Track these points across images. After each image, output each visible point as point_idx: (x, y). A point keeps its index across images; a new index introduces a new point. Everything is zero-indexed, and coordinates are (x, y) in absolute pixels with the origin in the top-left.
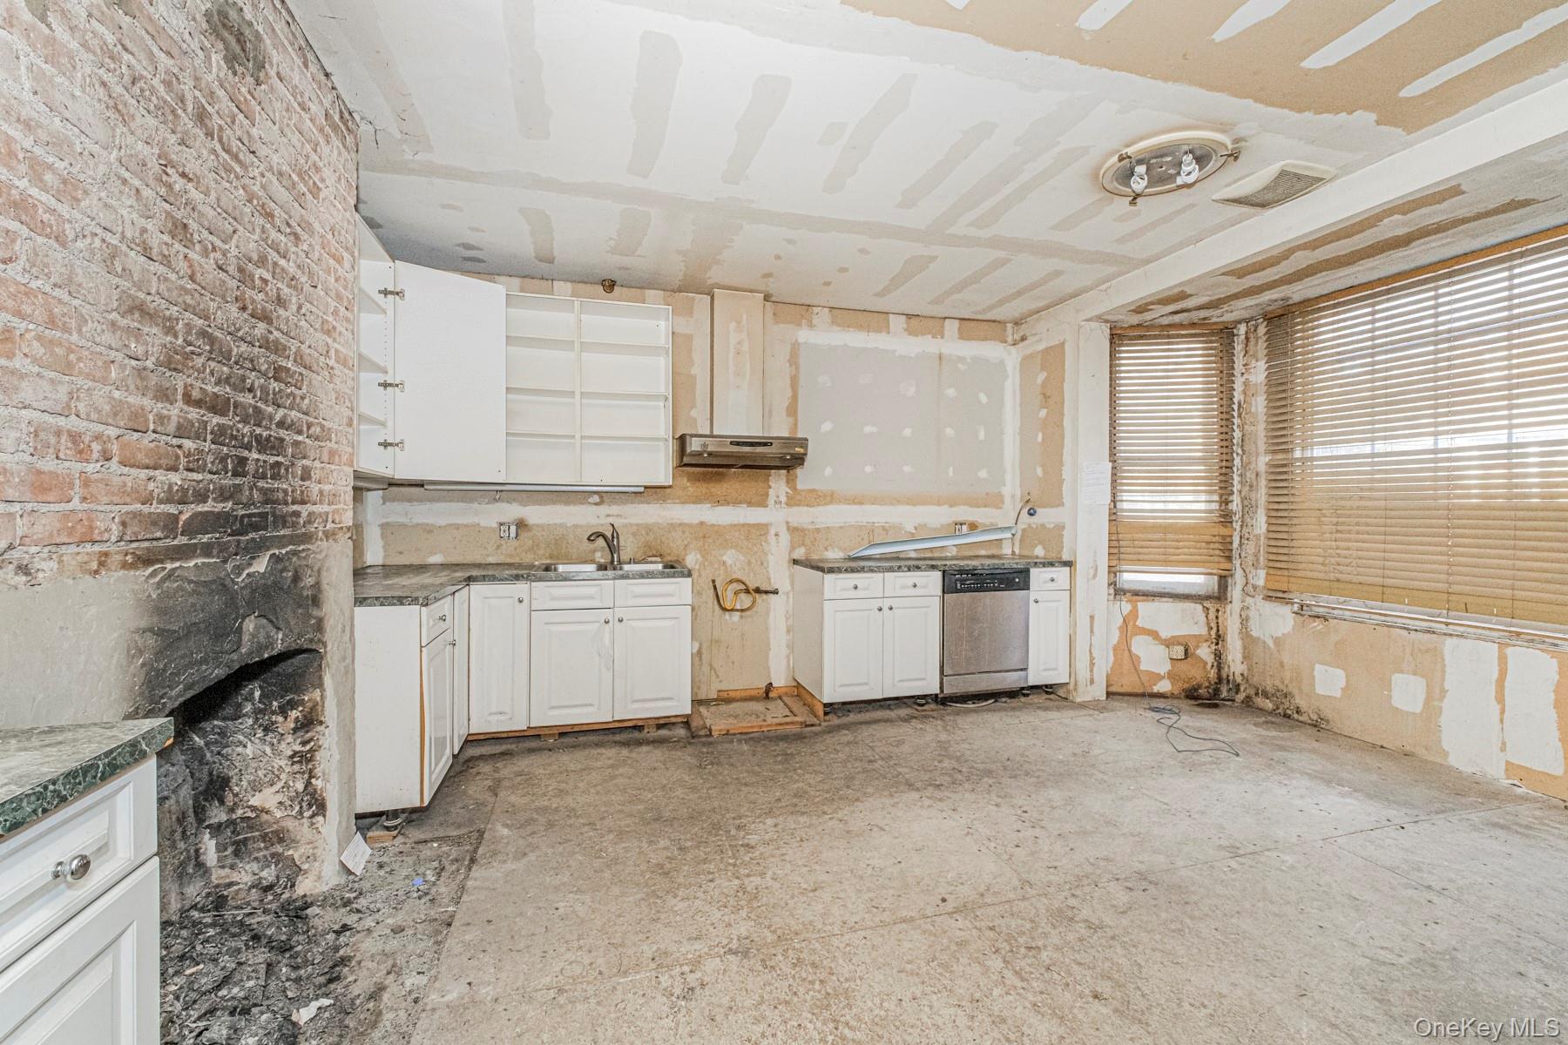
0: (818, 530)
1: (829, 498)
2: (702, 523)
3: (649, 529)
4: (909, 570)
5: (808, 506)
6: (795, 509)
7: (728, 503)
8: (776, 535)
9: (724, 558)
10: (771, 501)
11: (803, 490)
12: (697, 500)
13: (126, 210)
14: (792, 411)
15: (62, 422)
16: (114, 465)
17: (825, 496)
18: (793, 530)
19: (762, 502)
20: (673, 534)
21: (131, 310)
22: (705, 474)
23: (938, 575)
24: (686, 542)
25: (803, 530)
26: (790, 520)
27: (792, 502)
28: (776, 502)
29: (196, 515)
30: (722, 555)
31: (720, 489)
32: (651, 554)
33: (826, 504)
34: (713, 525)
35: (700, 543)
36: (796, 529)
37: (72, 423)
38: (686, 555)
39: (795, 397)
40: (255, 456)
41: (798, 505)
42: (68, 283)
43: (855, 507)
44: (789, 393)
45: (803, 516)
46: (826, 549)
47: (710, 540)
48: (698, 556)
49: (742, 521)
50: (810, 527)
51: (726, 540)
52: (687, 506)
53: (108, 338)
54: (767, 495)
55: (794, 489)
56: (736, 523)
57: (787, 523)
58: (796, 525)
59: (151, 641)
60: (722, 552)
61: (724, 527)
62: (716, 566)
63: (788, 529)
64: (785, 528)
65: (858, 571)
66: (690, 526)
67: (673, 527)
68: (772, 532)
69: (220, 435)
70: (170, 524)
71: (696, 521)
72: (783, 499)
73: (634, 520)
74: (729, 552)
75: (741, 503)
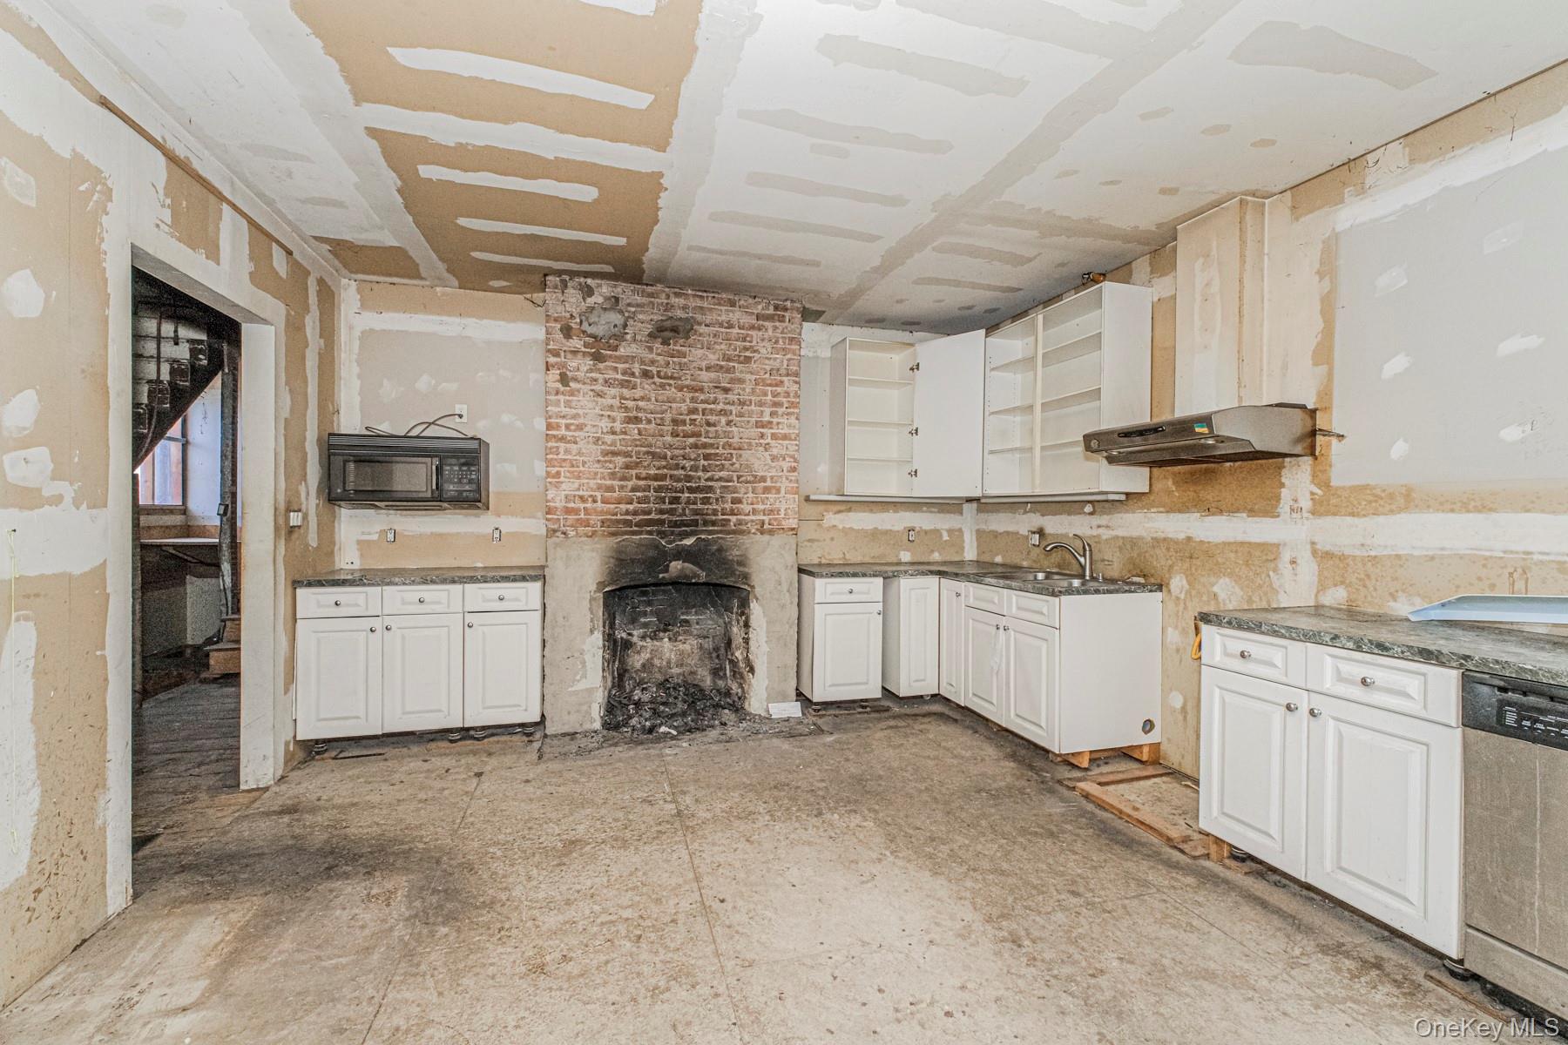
0: (1374, 559)
1: (1405, 499)
2: (1189, 539)
3: (1133, 542)
4: (1359, 649)
5: (1352, 514)
6: (1328, 522)
7: (1221, 512)
8: (1293, 562)
9: (1216, 589)
10: (1284, 507)
11: (1343, 488)
12: (1183, 509)
13: (605, 424)
14: (1324, 353)
15: (577, 493)
16: (599, 504)
17: (1391, 496)
18: (1323, 557)
19: (1268, 507)
20: (1158, 551)
21: (607, 454)
22: (1192, 474)
23: (1452, 677)
24: (1170, 562)
25: (1342, 558)
26: (1316, 539)
27: (1321, 508)
28: (1292, 510)
29: (641, 520)
30: (1213, 585)
31: (1209, 494)
32: (1134, 573)
33: (1392, 512)
34: (1202, 542)
35: (1186, 565)
36: (1328, 555)
37: (581, 493)
38: (1171, 578)
39: (1328, 333)
40: (687, 495)
41: (1334, 514)
42: (580, 453)
43: (1479, 518)
44: (1319, 324)
45: (1342, 533)
46: (1394, 597)
47: (1198, 562)
48: (1185, 582)
49: (1240, 538)
50: (1357, 553)
51: (1217, 563)
52: (1172, 515)
53: (596, 465)
54: (1278, 498)
55: (1325, 485)
56: (1232, 540)
57: (1313, 543)
58: (1328, 548)
59: (612, 560)
60: (1213, 579)
61: (1217, 545)
62: (1205, 598)
63: (1314, 552)
64: (1309, 553)
65: (1249, 629)
66: (1176, 542)
67: (1157, 542)
68: (1286, 556)
69: (658, 489)
70: (628, 523)
71: (1182, 536)
72: (1306, 503)
73: (1120, 533)
74: (1221, 581)
75: (1238, 511)
